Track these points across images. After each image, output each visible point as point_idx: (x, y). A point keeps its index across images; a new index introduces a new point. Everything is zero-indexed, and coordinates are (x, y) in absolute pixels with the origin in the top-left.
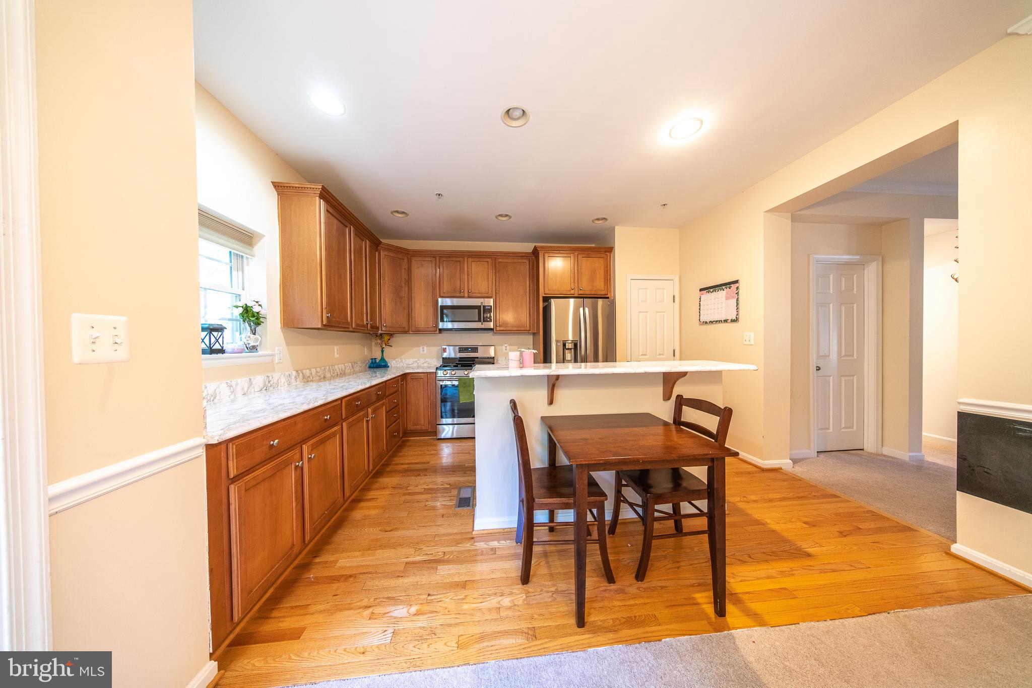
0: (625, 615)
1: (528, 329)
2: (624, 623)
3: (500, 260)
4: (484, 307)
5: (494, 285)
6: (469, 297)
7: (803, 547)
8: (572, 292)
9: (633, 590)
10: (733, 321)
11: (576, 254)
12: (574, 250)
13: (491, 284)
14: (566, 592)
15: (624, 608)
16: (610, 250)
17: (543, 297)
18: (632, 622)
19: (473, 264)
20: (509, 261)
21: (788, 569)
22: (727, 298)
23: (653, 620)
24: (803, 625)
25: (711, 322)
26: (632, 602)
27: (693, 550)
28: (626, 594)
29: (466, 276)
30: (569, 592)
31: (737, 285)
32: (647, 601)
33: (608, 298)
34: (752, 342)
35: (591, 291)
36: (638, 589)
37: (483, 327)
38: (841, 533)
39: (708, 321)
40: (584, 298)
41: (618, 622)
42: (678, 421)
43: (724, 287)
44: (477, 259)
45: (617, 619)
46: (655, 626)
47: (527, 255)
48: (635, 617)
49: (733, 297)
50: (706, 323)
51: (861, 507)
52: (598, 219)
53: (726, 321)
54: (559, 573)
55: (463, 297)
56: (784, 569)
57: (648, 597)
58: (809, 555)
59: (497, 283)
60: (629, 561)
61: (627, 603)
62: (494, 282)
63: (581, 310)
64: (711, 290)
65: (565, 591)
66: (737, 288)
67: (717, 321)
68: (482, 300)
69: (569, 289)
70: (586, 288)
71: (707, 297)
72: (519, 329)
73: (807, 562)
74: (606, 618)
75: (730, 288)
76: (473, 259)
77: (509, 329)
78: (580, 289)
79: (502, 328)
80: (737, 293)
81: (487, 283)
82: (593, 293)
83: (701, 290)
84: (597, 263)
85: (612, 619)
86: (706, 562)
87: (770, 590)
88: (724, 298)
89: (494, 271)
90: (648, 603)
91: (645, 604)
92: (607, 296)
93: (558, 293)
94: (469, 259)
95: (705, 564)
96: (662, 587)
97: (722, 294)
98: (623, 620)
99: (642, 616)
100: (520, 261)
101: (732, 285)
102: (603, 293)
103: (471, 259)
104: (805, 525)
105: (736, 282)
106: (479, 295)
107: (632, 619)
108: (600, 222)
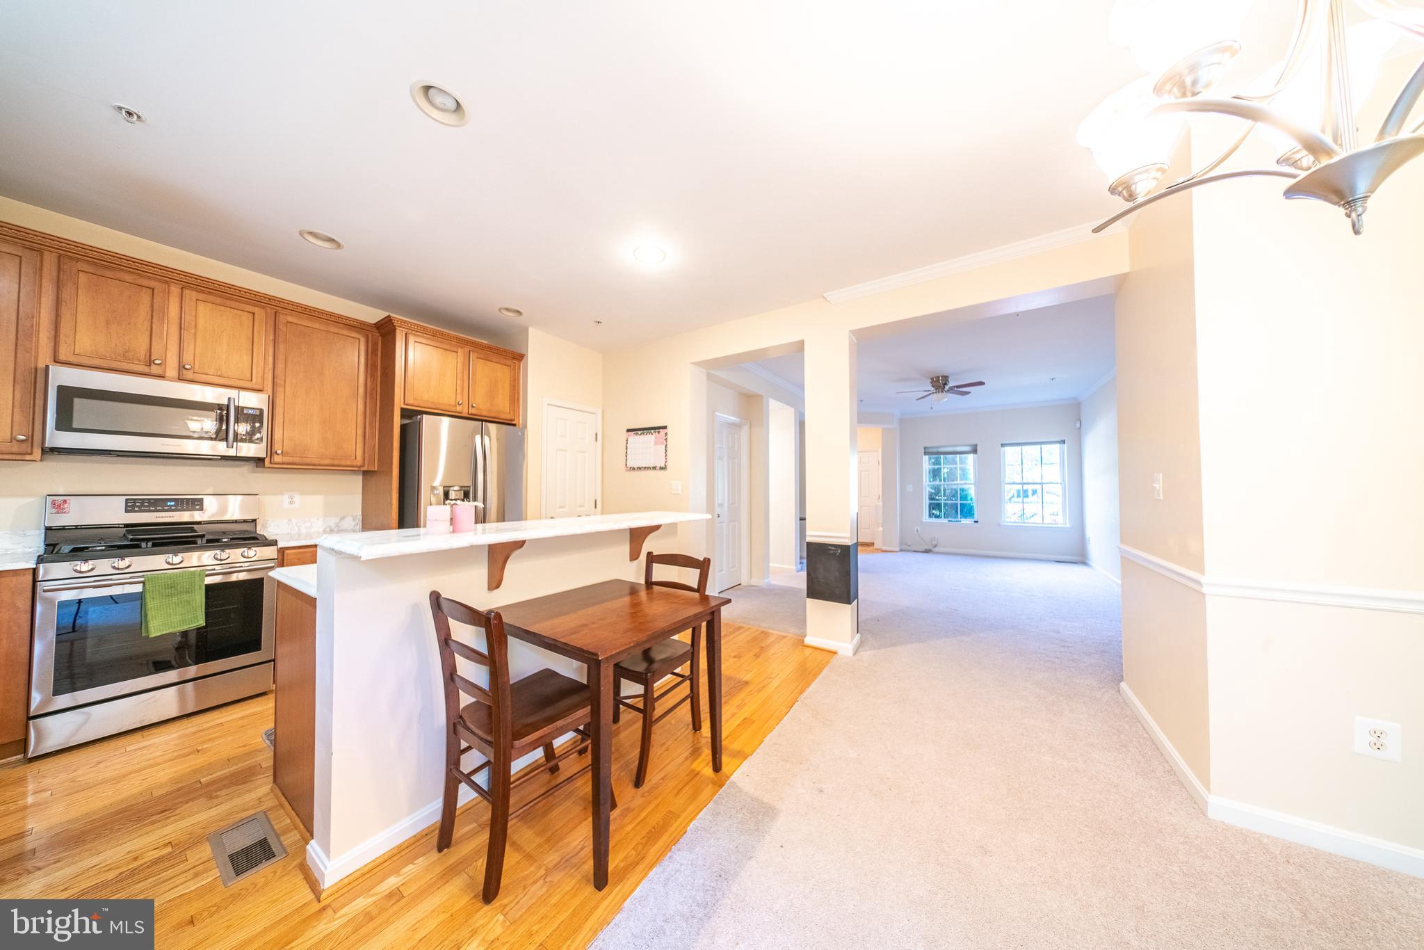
0: (644, 833)
1: (359, 464)
2: (646, 843)
3: (290, 319)
4: (237, 409)
5: (271, 366)
6: (181, 379)
7: (742, 677)
8: (459, 408)
9: (638, 801)
10: (661, 468)
11: (467, 349)
12: (463, 342)
13: (261, 363)
14: (563, 861)
15: (638, 827)
16: (520, 357)
17: (402, 409)
18: (654, 835)
19: (201, 306)
20: (316, 326)
21: (740, 701)
22: (656, 443)
23: (672, 816)
24: (766, 740)
25: (640, 468)
26: (643, 814)
27: (671, 723)
28: (633, 810)
29: (174, 330)
30: (566, 858)
31: (665, 431)
32: (656, 802)
33: (515, 425)
34: (680, 492)
35: (489, 411)
36: (643, 796)
37: (232, 452)
38: (755, 655)
39: (636, 467)
40: (482, 421)
41: (640, 847)
42: (649, 584)
43: (652, 431)
44: (219, 300)
45: (638, 844)
46: (676, 821)
47: (363, 326)
48: (654, 828)
49: (662, 443)
50: (634, 469)
51: (758, 630)
52: (508, 310)
53: (654, 468)
54: (540, 846)
55: (162, 377)
56: (739, 703)
57: (656, 798)
58: (747, 683)
59: (280, 366)
60: (618, 772)
61: (639, 819)
62: (271, 359)
63: (478, 438)
64: (640, 432)
65: (560, 862)
66: (666, 434)
67: (645, 468)
68: (233, 393)
69: (453, 402)
70: (481, 404)
71: (635, 439)
72: (336, 462)
73: (748, 689)
74: (626, 853)
75: (659, 432)
76: (201, 296)
77: (308, 461)
78: (472, 407)
79: (286, 459)
80: (666, 440)
81: (247, 359)
82: (493, 415)
83: (628, 431)
84: (500, 372)
85: (633, 848)
86: (687, 729)
87: (738, 725)
88: (653, 444)
89: (272, 338)
90: (659, 804)
91: (656, 807)
92: (513, 422)
93: (433, 406)
94: (187, 292)
95: (687, 732)
96: (663, 779)
97: (650, 438)
98: (644, 840)
99: (659, 821)
100: (346, 332)
101: (661, 430)
102: (508, 417)
103: (194, 294)
104: (735, 659)
105: (665, 427)
106: (217, 380)
107: (652, 832)
108: (510, 314)
